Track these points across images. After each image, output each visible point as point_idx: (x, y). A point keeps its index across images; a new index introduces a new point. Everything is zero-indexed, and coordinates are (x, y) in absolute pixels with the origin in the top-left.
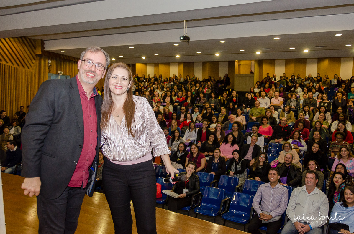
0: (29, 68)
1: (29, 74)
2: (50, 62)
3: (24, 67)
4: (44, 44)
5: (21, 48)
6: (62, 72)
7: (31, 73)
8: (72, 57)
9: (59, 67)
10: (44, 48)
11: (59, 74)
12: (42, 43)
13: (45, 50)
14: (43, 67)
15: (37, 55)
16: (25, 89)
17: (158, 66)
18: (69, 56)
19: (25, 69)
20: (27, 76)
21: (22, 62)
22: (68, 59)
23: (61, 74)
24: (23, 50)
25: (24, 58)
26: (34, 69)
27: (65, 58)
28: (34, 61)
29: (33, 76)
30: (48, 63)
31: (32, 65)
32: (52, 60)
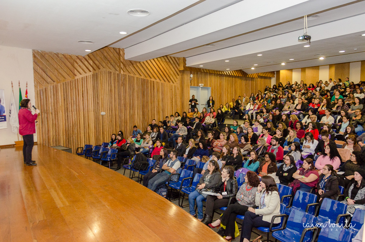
0: (173, 83)
1: (173, 87)
2: (192, 76)
3: (169, 82)
4: (186, 61)
5: (167, 66)
6: (203, 84)
7: (175, 87)
8: (211, 70)
9: (200, 80)
10: (186, 64)
11: (200, 86)
12: (184, 60)
13: (187, 66)
14: (185, 82)
15: (180, 71)
16: (169, 101)
17: (305, 71)
18: (209, 70)
19: (170, 84)
20: (172, 90)
21: (168, 78)
22: (208, 72)
23: (202, 87)
24: (169, 68)
25: (169, 75)
26: (177, 84)
27: (205, 71)
28: (178, 77)
29: (177, 89)
30: (190, 78)
31: (176, 80)
32: (194, 74)
